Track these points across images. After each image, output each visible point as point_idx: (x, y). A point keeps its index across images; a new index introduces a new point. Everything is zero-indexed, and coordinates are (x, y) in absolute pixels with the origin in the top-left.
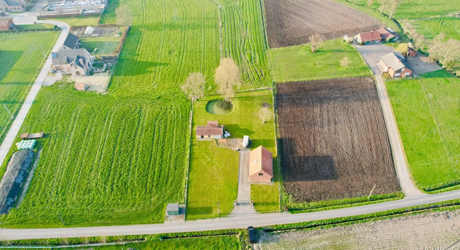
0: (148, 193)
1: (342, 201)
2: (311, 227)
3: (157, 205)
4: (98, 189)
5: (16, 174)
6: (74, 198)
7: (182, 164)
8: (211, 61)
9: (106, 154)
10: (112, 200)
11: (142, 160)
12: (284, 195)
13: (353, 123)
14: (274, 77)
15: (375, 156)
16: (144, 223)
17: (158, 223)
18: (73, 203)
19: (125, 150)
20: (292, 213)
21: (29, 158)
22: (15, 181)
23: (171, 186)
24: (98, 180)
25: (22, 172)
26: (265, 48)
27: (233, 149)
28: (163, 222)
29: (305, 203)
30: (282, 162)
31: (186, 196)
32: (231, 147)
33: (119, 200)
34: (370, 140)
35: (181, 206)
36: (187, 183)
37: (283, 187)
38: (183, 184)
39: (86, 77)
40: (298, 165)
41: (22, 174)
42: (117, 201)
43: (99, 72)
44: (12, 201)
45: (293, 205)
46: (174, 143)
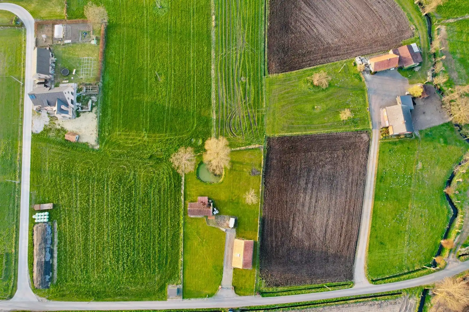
0: (153, 273)
1: (303, 287)
2: (275, 308)
3: (160, 284)
4: (113, 269)
5: (44, 253)
6: (96, 277)
7: (178, 244)
8: (202, 96)
9: (112, 231)
10: (126, 278)
11: (144, 238)
12: (259, 280)
13: (333, 201)
14: (266, 128)
15: (342, 242)
16: (152, 300)
17: (162, 300)
18: (96, 281)
19: (128, 227)
20: (263, 296)
21: (48, 234)
22: (45, 260)
23: (170, 267)
24: (110, 259)
25: (48, 250)
26: (263, 74)
27: (220, 228)
28: (166, 300)
29: (275, 287)
30: (261, 246)
31: (182, 277)
32: (219, 225)
33: (131, 279)
34: (343, 223)
35: (178, 286)
36: (182, 265)
37: (259, 272)
38: (180, 265)
39: (74, 120)
40: (274, 250)
41: (48, 252)
42: (130, 280)
43: (85, 112)
44: (49, 277)
45: (265, 289)
46: (169, 220)
